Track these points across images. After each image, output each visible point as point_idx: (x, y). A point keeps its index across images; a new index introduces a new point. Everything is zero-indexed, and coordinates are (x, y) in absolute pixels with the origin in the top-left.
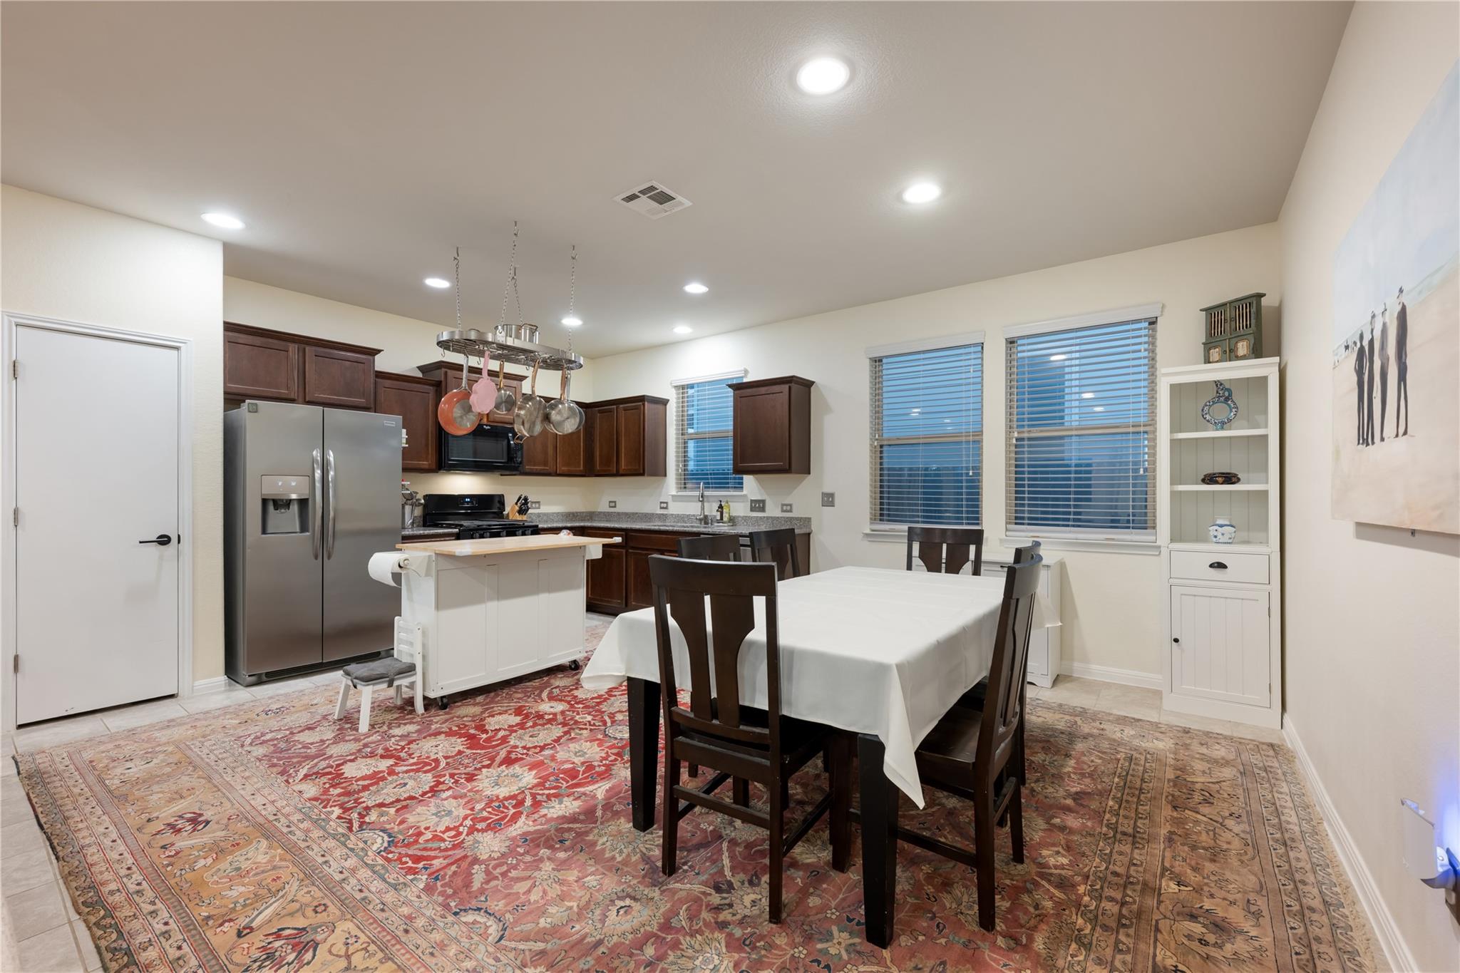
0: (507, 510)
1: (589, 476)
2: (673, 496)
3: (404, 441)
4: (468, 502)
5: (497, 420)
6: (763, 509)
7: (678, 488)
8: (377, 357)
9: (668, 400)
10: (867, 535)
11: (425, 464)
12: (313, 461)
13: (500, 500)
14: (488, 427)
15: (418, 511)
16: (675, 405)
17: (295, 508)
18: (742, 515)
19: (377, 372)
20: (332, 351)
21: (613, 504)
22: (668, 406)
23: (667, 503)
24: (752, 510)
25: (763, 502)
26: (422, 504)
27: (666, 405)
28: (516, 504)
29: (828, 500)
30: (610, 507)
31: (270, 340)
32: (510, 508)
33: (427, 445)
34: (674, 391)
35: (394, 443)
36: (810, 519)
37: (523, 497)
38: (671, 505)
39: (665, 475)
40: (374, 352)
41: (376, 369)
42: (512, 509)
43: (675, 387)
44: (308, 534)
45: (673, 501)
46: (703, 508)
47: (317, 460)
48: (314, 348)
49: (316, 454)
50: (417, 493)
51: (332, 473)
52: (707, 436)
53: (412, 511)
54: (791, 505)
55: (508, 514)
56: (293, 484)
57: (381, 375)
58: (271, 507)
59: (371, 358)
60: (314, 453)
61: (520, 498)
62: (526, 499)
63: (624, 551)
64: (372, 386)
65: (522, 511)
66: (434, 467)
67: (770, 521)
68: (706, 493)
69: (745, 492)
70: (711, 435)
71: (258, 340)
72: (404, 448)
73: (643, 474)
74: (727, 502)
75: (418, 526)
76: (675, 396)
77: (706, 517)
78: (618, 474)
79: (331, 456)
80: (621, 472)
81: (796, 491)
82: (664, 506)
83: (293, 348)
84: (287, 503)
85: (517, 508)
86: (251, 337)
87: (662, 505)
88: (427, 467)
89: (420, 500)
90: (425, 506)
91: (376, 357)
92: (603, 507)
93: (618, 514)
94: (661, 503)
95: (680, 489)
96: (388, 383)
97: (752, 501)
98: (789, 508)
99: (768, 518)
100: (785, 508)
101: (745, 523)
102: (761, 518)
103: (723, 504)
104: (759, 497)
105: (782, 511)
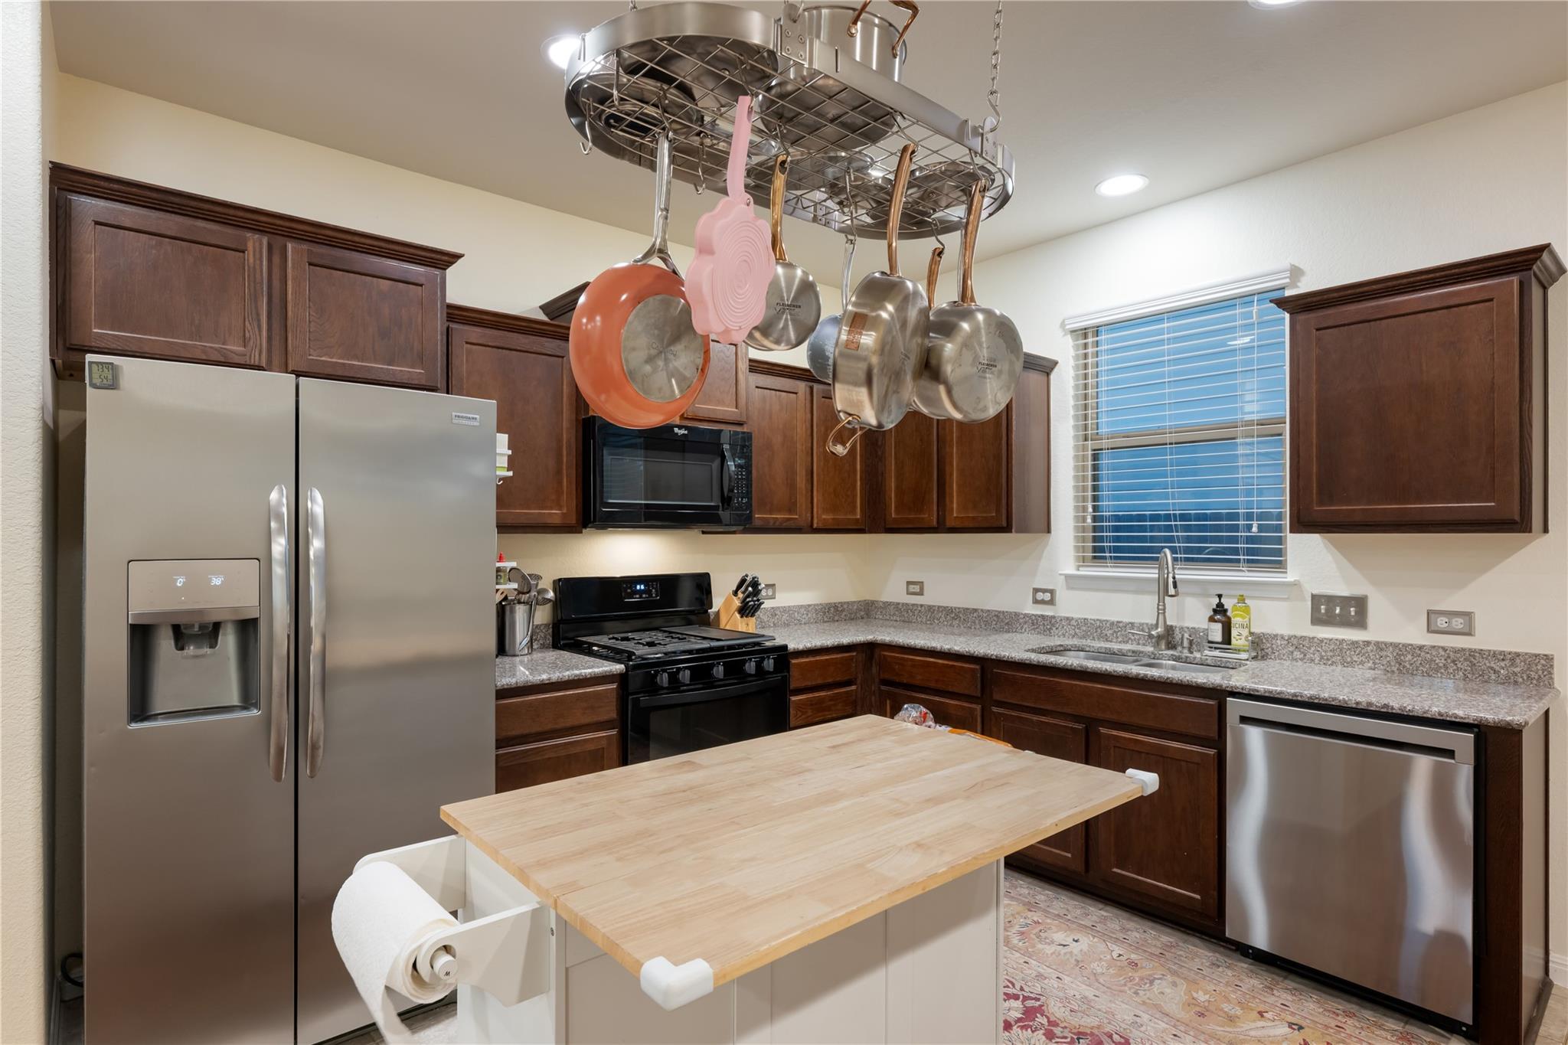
0: (718, 603)
1: (871, 532)
2: (1068, 577)
3: (503, 462)
4: (641, 592)
5: (701, 414)
7: (1077, 559)
8: (451, 272)
9: (1056, 363)
11: (554, 514)
12: (270, 513)
13: (702, 583)
14: (683, 432)
15: (543, 615)
16: (1071, 373)
17: (229, 641)
18: (1285, 631)
19: (450, 306)
20: (347, 254)
21: (916, 587)
22: (1053, 376)
23: (1052, 592)
24: (1317, 620)
25: (1361, 603)
26: (549, 600)
27: (1048, 374)
28: (735, 593)
30: (909, 593)
31: (200, 223)
32: (723, 598)
33: (559, 472)
34: (1069, 341)
35: (478, 468)
36: (1549, 658)
37: (749, 579)
38: (1062, 595)
39: (1049, 531)
40: (443, 260)
41: (447, 301)
42: (727, 602)
43: (1073, 331)
44: (255, 712)
45: (1069, 588)
46: (1161, 610)
47: (279, 517)
48: (305, 246)
49: (279, 497)
50: (538, 578)
51: (316, 545)
52: (1168, 438)
53: (530, 615)
54: (1468, 616)
55: (718, 614)
56: (217, 581)
57: (459, 315)
58: (165, 644)
59: (437, 272)
60: (274, 496)
61: (743, 581)
62: (755, 584)
63: (978, 707)
64: (440, 338)
65: (748, 609)
66: (573, 520)
67: (1389, 653)
68: (1171, 574)
69: (1291, 577)
70: (1174, 437)
71: (171, 223)
72: (504, 479)
73: (1007, 529)
74: (1242, 599)
75: (543, 647)
76: (1072, 352)
77: (1169, 630)
78: (941, 527)
79: (316, 505)
80: (949, 524)
81: (1486, 578)
82: (1045, 596)
83: (256, 244)
84: (211, 632)
85: (737, 603)
86: (154, 215)
87: (1040, 596)
88: (557, 521)
89: (545, 591)
90: (557, 605)
91: (449, 271)
92: (894, 592)
93: (930, 608)
94: (1036, 591)
95: (1082, 561)
96: (475, 333)
97: (1316, 599)
98: (1458, 623)
99: (1380, 646)
100: (1441, 622)
101: (1297, 655)
102: (1355, 644)
103: (1228, 603)
104: (1343, 591)
105: (1429, 630)
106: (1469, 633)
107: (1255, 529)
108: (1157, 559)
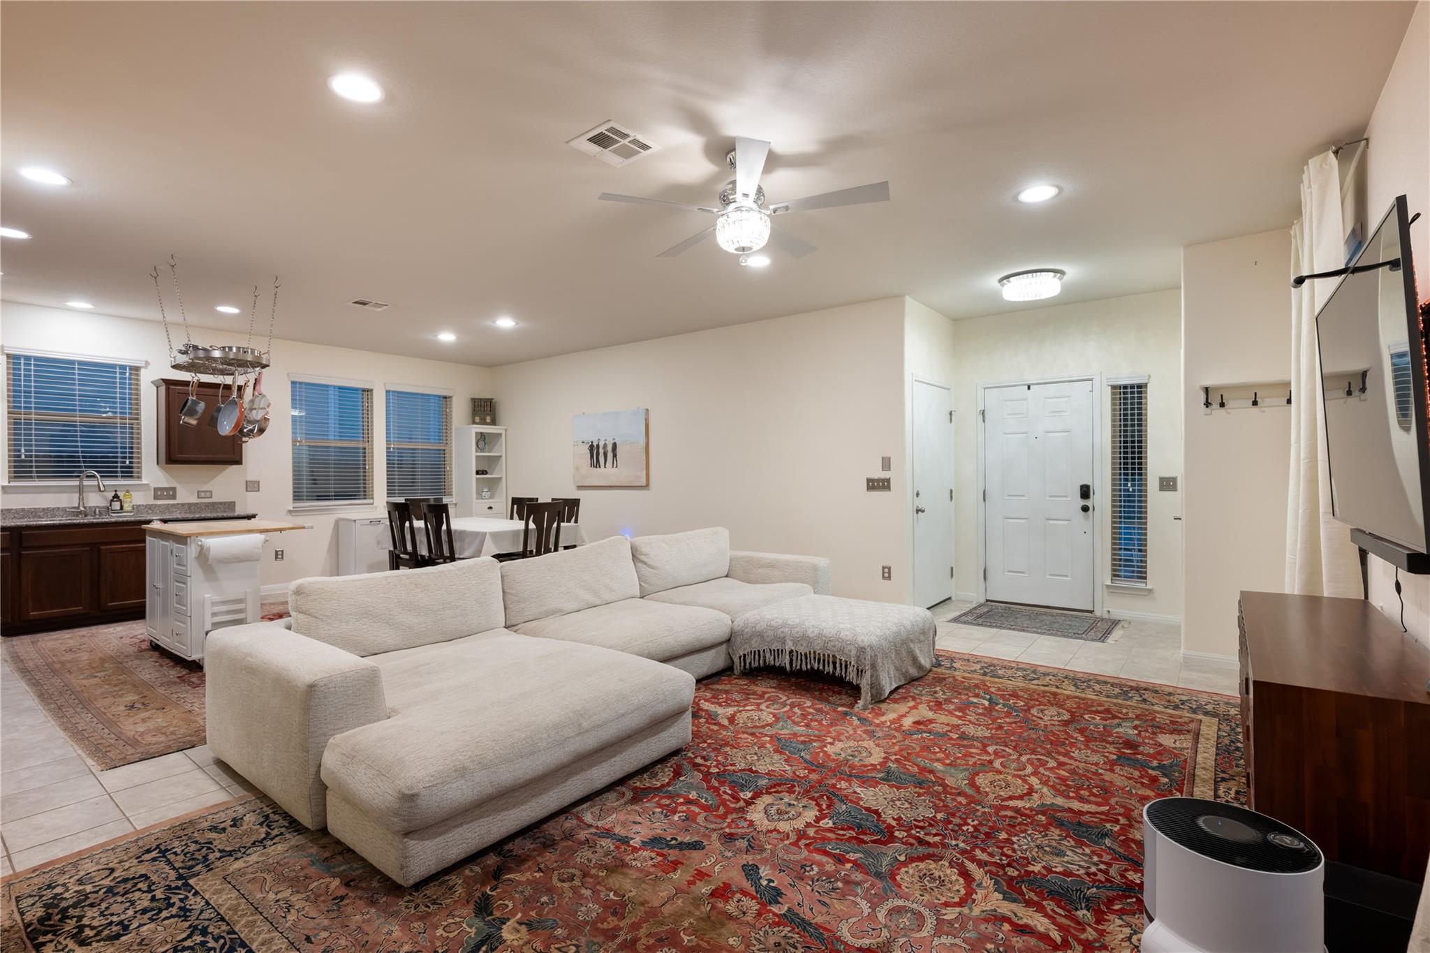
2: (5, 487)
6: (174, 497)
7: (10, 478)
10: (290, 512)
18: (145, 503)
24: (156, 498)
25: (174, 489)
29: (252, 486)
36: (234, 502)
43: (7, 355)
45: (6, 493)
46: (81, 499)
54: (211, 492)
67: (186, 507)
68: (85, 483)
69: (144, 481)
74: (128, 492)
81: (220, 476)
95: (14, 479)
97: (156, 489)
98: (208, 494)
99: (183, 505)
100: (203, 495)
101: (150, 511)
102: (173, 505)
103: (121, 494)
104: (166, 485)
105: (198, 497)
106: (211, 497)
107: (127, 463)
108: (79, 476)
